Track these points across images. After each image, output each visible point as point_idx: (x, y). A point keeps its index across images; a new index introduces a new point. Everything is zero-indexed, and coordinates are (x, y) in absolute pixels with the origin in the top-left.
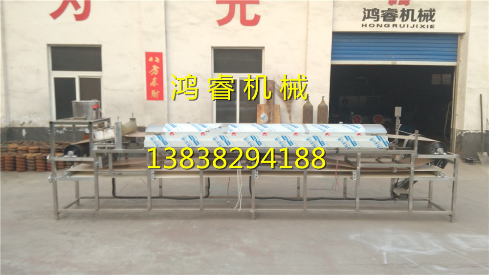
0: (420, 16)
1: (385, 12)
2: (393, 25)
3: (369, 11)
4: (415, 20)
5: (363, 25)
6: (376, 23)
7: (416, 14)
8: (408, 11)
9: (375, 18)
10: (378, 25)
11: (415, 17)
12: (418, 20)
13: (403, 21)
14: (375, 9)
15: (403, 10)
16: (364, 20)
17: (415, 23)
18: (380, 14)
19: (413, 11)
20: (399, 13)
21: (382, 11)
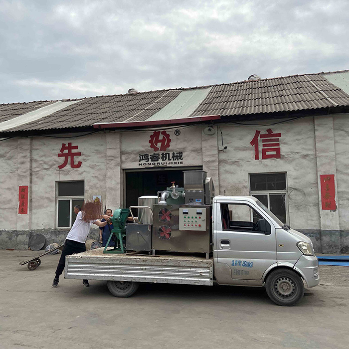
0: (173, 157)
1: (152, 156)
2: (158, 163)
3: (142, 156)
4: (171, 160)
5: (139, 164)
6: (147, 163)
7: (171, 155)
8: (166, 154)
9: (147, 160)
10: (148, 164)
11: (171, 158)
12: (172, 159)
13: (163, 160)
14: (146, 154)
15: (163, 154)
16: (140, 161)
17: (171, 161)
18: (149, 157)
19: (169, 154)
20: (161, 156)
21: (150, 156)
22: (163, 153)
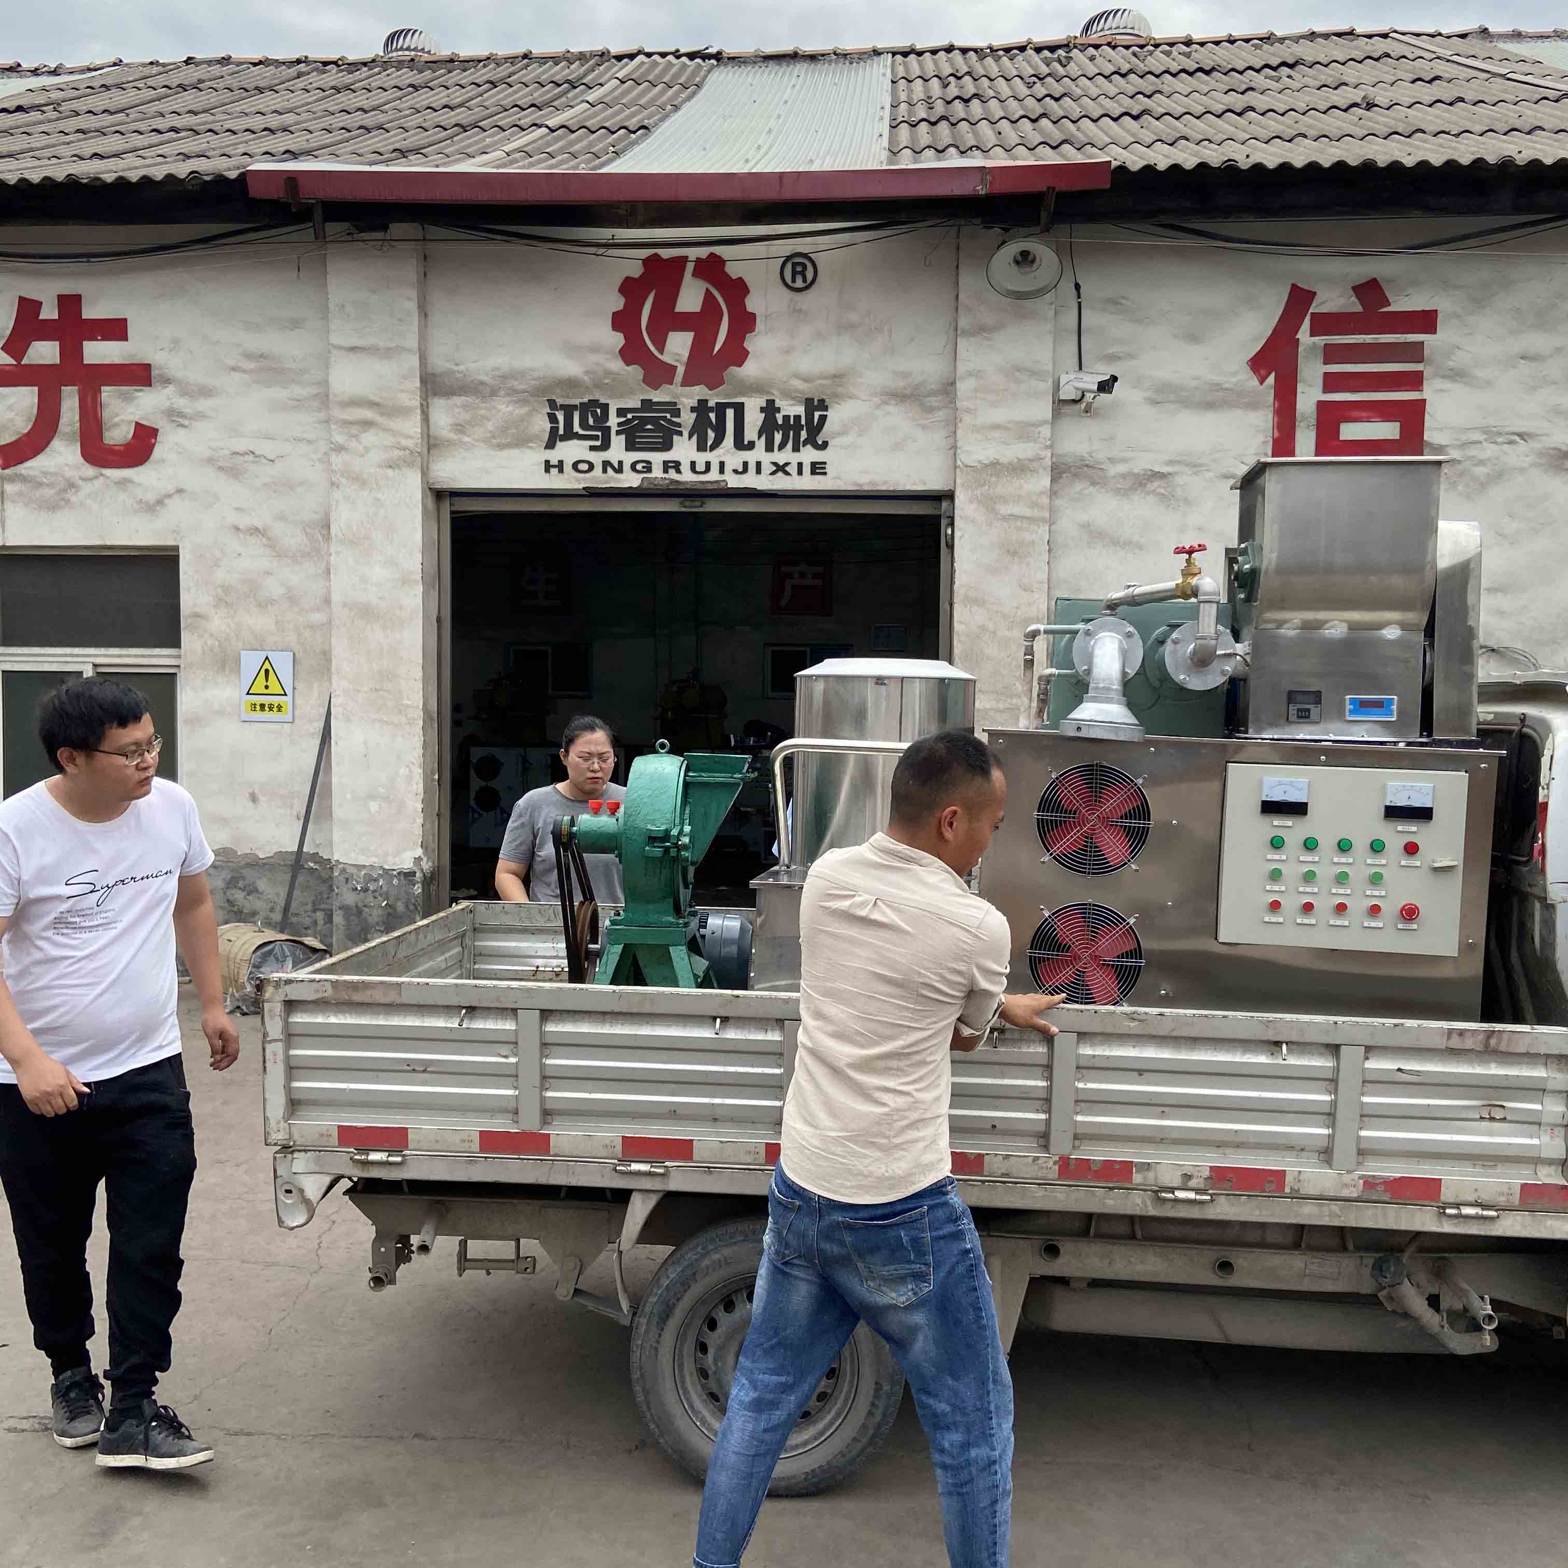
0: (767, 429)
1: (629, 416)
2: (666, 466)
3: (569, 410)
4: (751, 446)
5: (548, 466)
6: (597, 458)
7: (753, 419)
8: (721, 409)
9: (595, 438)
10: (606, 464)
11: (750, 433)
12: (761, 444)
13: (701, 447)
14: (594, 403)
15: (701, 408)
16: (550, 445)
17: (751, 457)
18: (613, 421)
19: (739, 409)
20: (687, 419)
21: (621, 412)
22: (703, 403)
